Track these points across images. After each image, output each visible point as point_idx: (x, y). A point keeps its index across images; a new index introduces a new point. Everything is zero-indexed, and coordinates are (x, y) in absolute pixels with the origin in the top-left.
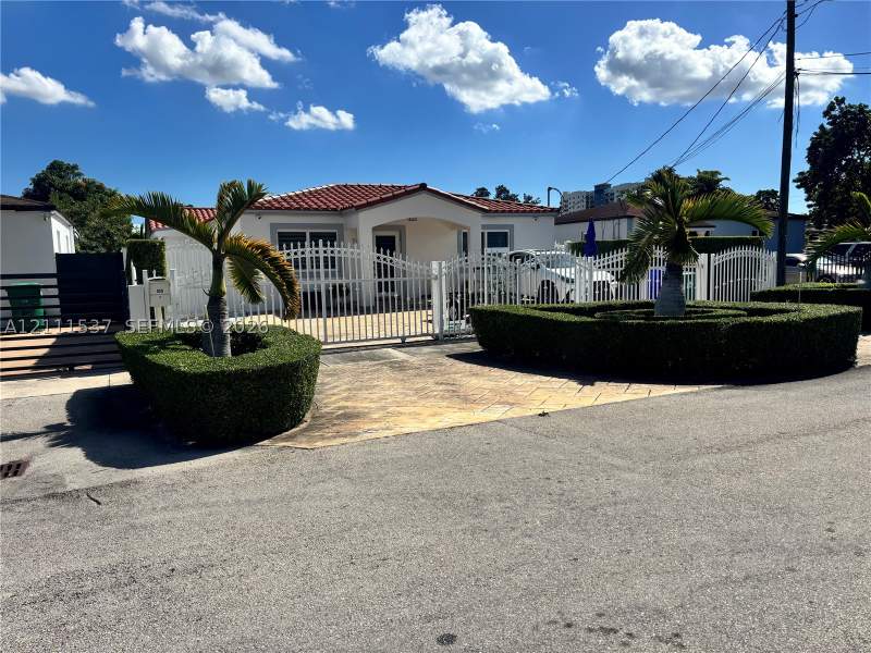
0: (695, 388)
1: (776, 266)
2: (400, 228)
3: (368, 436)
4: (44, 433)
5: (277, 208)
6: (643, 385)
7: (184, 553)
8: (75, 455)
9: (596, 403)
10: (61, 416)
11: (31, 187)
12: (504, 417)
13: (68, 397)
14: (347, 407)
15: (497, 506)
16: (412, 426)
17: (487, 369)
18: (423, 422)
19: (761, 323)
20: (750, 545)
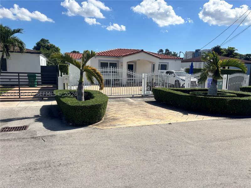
0: (217, 118)
1: (249, 79)
2: (135, 62)
3: (118, 126)
4: (34, 117)
5: (101, 55)
6: (201, 116)
7: (64, 159)
8: (40, 125)
9: (186, 121)
10: (38, 113)
11: (36, 46)
12: (158, 123)
13: (41, 107)
14: (114, 116)
15: (151, 153)
16: (131, 124)
17: (156, 107)
18: (135, 123)
19: (240, 100)
20: (224, 173)
